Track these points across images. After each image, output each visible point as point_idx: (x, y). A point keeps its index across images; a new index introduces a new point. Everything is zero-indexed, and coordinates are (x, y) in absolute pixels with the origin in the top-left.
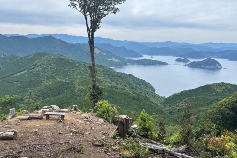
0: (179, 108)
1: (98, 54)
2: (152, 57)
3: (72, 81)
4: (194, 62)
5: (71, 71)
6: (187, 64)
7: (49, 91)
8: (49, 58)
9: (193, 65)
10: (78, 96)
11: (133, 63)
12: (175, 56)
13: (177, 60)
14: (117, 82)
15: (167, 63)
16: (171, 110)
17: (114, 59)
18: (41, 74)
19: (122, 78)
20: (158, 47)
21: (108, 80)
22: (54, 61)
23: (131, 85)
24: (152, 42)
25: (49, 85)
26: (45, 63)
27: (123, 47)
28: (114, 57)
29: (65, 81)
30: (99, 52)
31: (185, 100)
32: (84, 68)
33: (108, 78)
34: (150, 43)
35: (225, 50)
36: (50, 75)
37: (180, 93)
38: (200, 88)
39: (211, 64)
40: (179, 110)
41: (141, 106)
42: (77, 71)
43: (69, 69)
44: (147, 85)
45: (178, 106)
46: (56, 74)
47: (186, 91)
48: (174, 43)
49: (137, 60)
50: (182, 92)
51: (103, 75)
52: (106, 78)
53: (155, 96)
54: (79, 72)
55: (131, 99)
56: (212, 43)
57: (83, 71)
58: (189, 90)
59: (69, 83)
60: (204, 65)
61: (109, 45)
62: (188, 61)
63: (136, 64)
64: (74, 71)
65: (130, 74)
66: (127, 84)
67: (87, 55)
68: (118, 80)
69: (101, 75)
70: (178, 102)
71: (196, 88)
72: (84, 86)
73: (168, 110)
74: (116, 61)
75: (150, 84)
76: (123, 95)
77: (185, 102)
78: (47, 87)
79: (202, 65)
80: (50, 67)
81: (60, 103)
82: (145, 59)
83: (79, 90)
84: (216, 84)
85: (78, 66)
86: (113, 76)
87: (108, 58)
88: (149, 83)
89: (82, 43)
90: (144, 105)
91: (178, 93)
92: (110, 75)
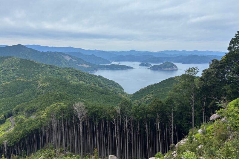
0: (147, 100)
1: (69, 61)
2: (119, 63)
3: (35, 81)
4: (154, 66)
5: (36, 72)
6: (149, 68)
7: (5, 91)
8: (12, 60)
9: (155, 68)
10: (39, 94)
11: (102, 68)
12: (138, 62)
13: (140, 65)
14: (86, 81)
15: (132, 67)
16: (140, 103)
17: (84, 65)
18: (2, 76)
19: (91, 78)
20: (124, 55)
21: (76, 79)
22: (17, 63)
23: (100, 83)
24: (119, 51)
25: (7, 85)
26: (6, 65)
27: (93, 55)
28: (84, 63)
29: (27, 81)
30: (70, 59)
31: (152, 92)
32: (50, 69)
33: (76, 77)
34: (117, 52)
35: (178, 55)
36: (11, 77)
37: (146, 88)
38: (164, 81)
39: (170, 67)
40: (147, 102)
41: (110, 99)
42: (43, 72)
43: (34, 70)
44: (116, 85)
45: (146, 98)
46: (19, 76)
47: (152, 85)
48: (137, 51)
49: (106, 66)
50: (148, 86)
51: (71, 75)
52: (74, 78)
53: (124, 93)
54: (44, 72)
55: (99, 93)
56: (168, 51)
57: (50, 71)
58: (155, 84)
59: (31, 82)
60: (163, 68)
61: (79, 53)
62: (150, 65)
63: (106, 69)
64: (39, 72)
65: (100, 76)
66: (96, 83)
67: (57, 61)
68: (87, 80)
69: (69, 75)
70: (145, 95)
71: (160, 82)
72: (46, 83)
73: (137, 102)
74: (87, 67)
75: (119, 84)
76: (90, 90)
77: (152, 93)
78: (4, 87)
79: (162, 68)
80: (12, 68)
81: (16, 102)
82: (113, 65)
83: (40, 87)
84: (179, 76)
85: (43, 67)
86: (81, 76)
87: (79, 64)
88: (117, 84)
89: (53, 51)
90: (112, 98)
91: (145, 88)
92: (79, 75)
